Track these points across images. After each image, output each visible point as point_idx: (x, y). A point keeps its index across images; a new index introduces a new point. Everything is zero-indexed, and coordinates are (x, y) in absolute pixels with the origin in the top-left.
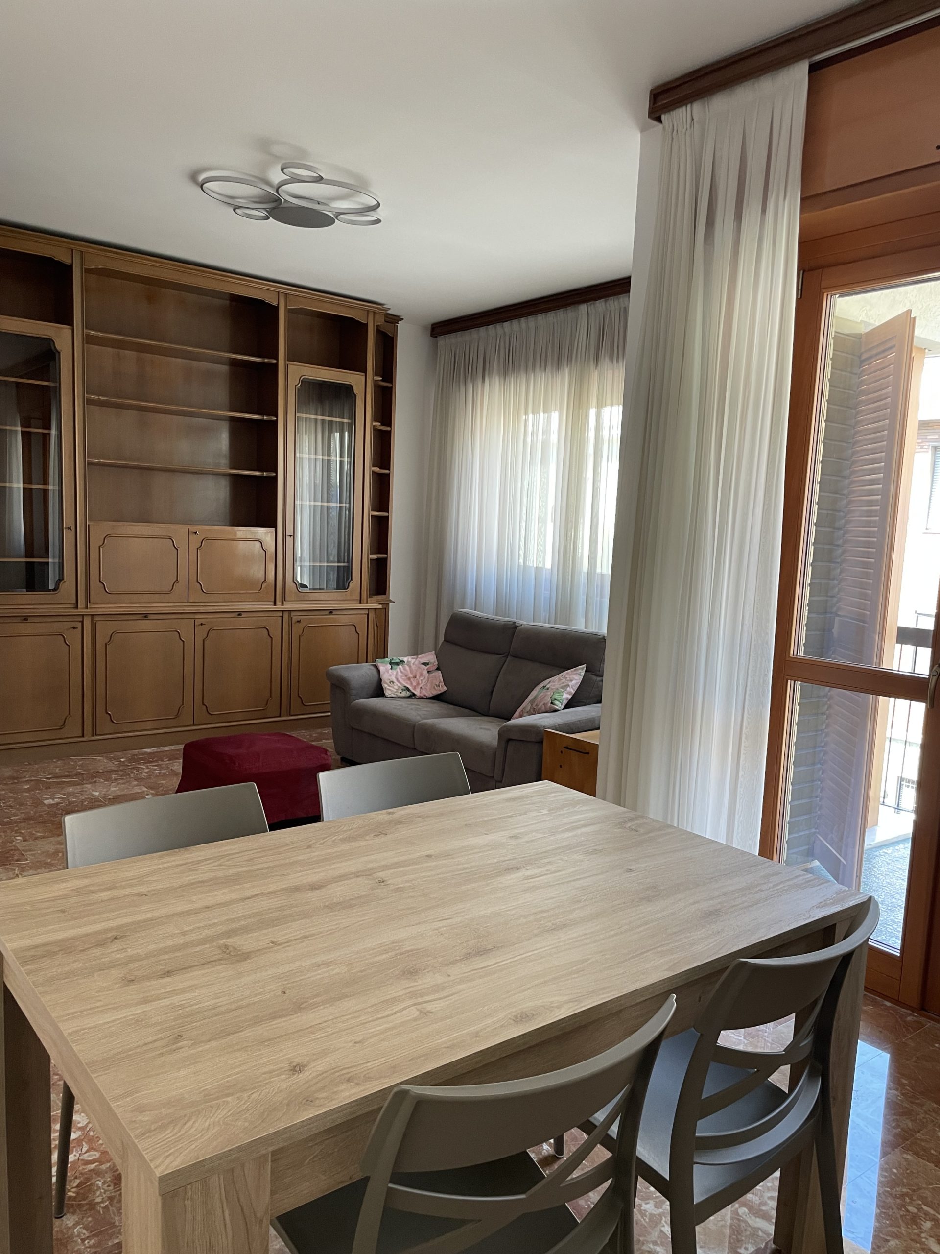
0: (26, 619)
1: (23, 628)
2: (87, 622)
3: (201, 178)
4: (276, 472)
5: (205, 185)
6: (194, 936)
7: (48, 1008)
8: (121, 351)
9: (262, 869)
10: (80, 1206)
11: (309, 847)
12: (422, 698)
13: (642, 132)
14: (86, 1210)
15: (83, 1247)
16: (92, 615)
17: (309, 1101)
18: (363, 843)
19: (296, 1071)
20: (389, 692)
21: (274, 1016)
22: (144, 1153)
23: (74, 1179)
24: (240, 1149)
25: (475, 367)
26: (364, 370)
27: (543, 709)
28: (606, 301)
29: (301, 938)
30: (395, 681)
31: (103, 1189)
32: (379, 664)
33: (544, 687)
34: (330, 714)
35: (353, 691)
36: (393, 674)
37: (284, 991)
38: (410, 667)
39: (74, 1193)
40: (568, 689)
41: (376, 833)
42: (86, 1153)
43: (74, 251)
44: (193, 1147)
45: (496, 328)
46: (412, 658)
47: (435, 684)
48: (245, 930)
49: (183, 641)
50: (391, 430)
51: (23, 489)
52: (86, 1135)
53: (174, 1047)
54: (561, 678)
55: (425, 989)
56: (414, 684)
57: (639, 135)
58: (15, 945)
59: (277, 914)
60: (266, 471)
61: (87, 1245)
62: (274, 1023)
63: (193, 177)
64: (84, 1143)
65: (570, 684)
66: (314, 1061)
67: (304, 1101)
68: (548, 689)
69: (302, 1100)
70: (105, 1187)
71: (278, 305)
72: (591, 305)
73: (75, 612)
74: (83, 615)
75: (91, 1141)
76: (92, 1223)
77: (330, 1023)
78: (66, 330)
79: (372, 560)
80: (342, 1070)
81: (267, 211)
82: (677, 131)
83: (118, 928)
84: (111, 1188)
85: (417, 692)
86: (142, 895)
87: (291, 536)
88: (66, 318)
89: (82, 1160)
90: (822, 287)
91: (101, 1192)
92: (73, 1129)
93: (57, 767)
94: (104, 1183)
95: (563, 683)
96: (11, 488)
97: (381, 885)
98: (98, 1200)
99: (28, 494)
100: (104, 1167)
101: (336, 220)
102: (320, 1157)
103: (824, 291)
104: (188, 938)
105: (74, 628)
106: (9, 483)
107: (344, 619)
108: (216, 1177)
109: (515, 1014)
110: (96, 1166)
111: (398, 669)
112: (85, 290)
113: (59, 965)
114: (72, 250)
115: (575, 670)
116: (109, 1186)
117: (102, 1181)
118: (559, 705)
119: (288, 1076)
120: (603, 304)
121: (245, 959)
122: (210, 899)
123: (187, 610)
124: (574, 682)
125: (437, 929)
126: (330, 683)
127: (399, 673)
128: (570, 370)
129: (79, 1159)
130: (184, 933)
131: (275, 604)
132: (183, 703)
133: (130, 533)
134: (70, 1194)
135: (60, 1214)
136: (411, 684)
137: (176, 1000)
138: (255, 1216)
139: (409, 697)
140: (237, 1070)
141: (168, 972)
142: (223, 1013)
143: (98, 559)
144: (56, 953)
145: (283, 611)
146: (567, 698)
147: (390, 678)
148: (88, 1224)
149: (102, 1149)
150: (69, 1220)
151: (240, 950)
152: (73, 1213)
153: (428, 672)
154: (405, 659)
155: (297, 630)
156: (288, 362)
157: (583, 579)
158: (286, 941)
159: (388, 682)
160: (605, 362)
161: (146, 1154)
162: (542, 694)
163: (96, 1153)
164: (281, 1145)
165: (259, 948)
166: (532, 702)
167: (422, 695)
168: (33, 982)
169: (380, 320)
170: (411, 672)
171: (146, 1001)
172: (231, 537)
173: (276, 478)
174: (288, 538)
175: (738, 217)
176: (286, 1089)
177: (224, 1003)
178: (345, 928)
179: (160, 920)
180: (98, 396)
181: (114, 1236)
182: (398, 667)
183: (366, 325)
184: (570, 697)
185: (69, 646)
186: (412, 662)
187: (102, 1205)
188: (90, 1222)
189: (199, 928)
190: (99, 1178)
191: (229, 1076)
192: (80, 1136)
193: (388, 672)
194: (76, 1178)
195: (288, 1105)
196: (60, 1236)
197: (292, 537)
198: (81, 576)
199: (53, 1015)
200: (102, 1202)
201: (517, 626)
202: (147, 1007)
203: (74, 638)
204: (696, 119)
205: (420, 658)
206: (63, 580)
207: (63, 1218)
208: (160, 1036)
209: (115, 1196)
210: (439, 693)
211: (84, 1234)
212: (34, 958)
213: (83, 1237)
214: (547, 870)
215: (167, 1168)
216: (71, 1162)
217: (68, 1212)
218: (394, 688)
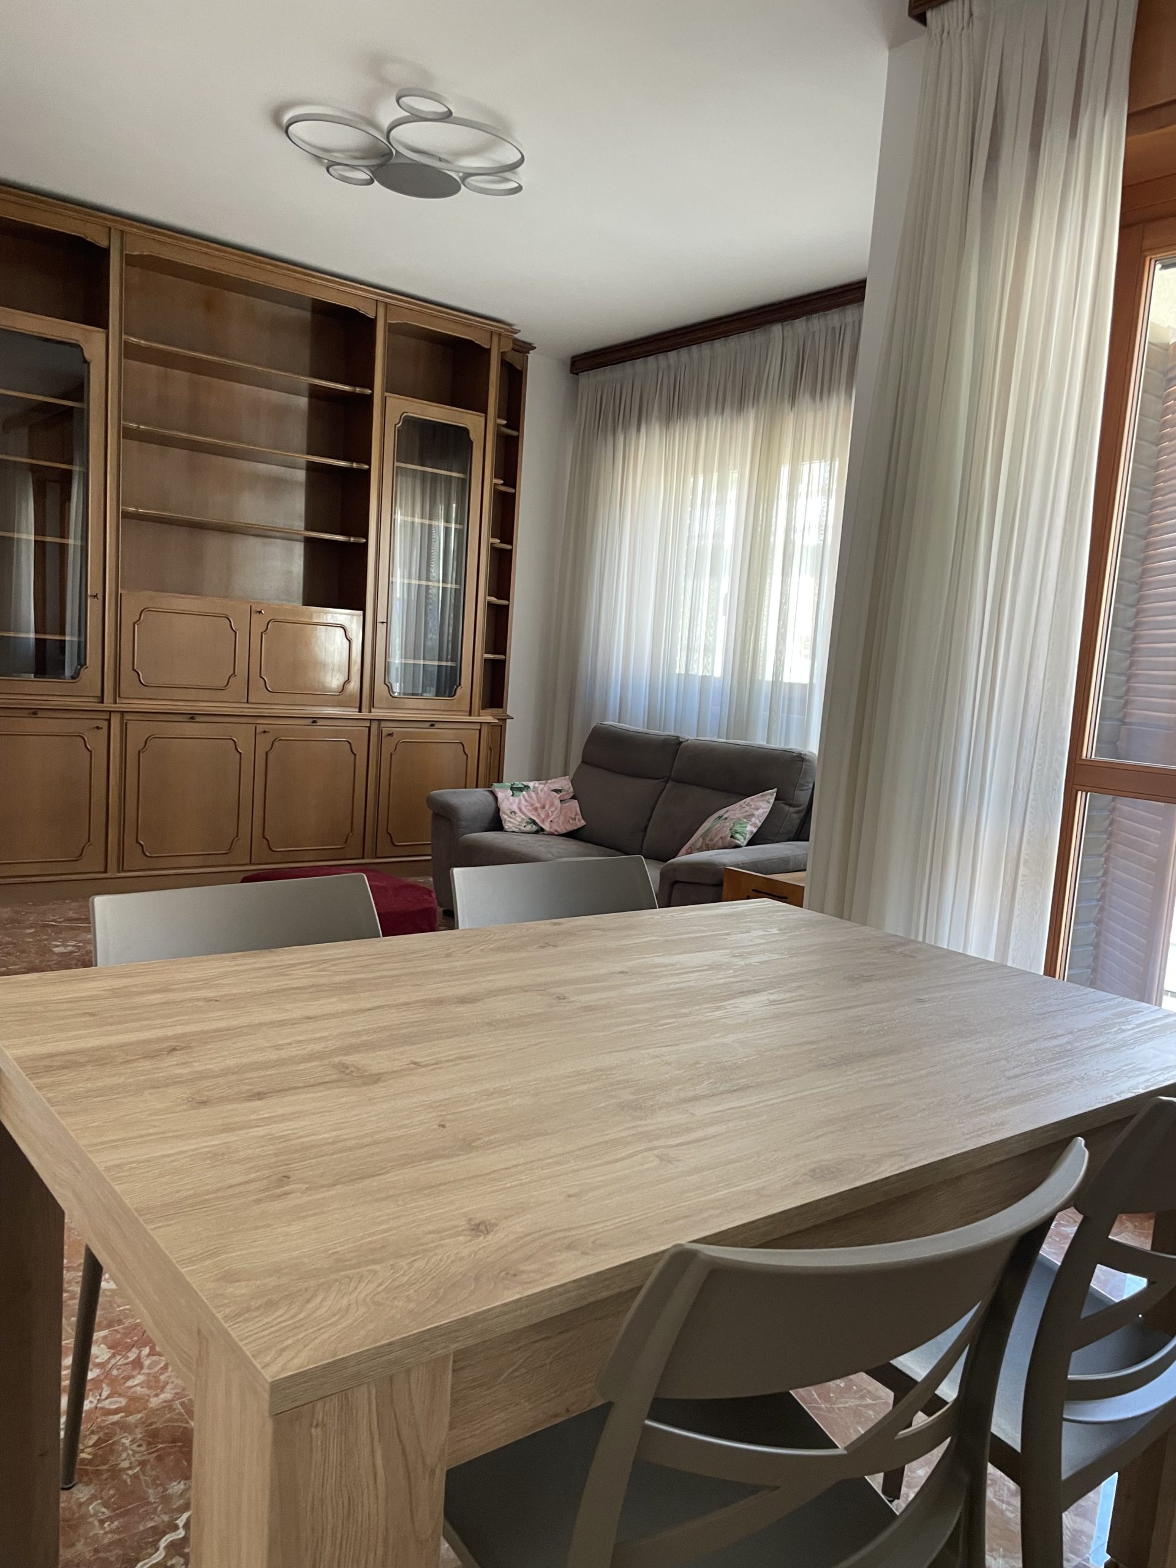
0: (34, 712)
1: (31, 724)
2: (115, 721)
3: (286, 117)
4: (367, 538)
5: (291, 128)
6: (294, 1051)
7: (72, 1134)
8: (169, 370)
9: (385, 977)
10: (98, 1473)
11: (448, 955)
12: (551, 834)
13: (891, 47)
14: (106, 1479)
15: (102, 1532)
16: (122, 713)
17: (510, 1274)
18: (524, 954)
19: (480, 1231)
20: (510, 825)
21: (432, 1156)
22: (241, 1344)
23: (89, 1435)
24: (404, 1343)
25: (628, 409)
26: (484, 410)
27: (720, 844)
28: (808, 320)
29: (456, 1059)
30: (517, 811)
31: (131, 1450)
32: (497, 789)
33: (720, 817)
34: (430, 858)
35: (463, 823)
36: (514, 802)
37: (442, 1123)
38: (537, 794)
39: (89, 1454)
40: (753, 819)
41: (540, 944)
42: (106, 1398)
43: (112, 229)
44: (326, 1336)
45: (657, 360)
46: (540, 784)
47: (571, 816)
48: (370, 1046)
49: (240, 753)
50: (515, 493)
51: (35, 541)
52: (108, 1374)
53: (278, 1191)
54: (744, 805)
55: (661, 1129)
56: (543, 816)
57: (887, 53)
58: (19, 1052)
59: (415, 1029)
60: (354, 536)
61: (107, 1529)
62: (434, 1164)
63: (276, 116)
64: (104, 1385)
65: (756, 813)
66: (506, 1218)
67: (503, 1274)
68: (726, 818)
69: (499, 1273)
70: (134, 1447)
71: (376, 317)
72: (787, 325)
73: (100, 707)
74: (110, 712)
75: (113, 1382)
76: (116, 1497)
77: (520, 1168)
78: (98, 334)
79: (486, 660)
80: (556, 1232)
81: (372, 172)
82: (949, 32)
83: (176, 1037)
84: (142, 1449)
85: (546, 827)
86: (211, 1000)
87: (383, 623)
88: (99, 320)
89: (102, 1408)
90: (1143, 248)
91: (128, 1454)
92: (90, 1366)
93: (70, 909)
94: (133, 1441)
95: (747, 811)
96: (19, 540)
97: (561, 1002)
98: (125, 1464)
99: (40, 546)
100: (132, 1419)
101: (463, 186)
102: (524, 1370)
103: (1146, 253)
104: (284, 1054)
105: (98, 728)
106: (18, 532)
107: (447, 735)
108: (364, 1388)
109: (812, 1167)
110: (122, 1417)
111: (521, 797)
112: (125, 286)
113: (88, 1079)
114: (110, 228)
115: (762, 796)
116: (139, 1446)
117: (130, 1439)
118: (742, 840)
119: (469, 1238)
120: (804, 323)
121: (376, 1082)
122: (312, 1009)
123: (247, 712)
124: (760, 811)
125: (657, 1057)
126: (431, 812)
127: (523, 802)
128: (757, 412)
129: (96, 1408)
130: (277, 1047)
131: (360, 711)
132: (238, 833)
133: (175, 607)
134: (83, 1455)
135: (69, 1483)
136: (539, 815)
137: (276, 1129)
138: (424, 1462)
139: (536, 832)
140: (384, 1227)
141: (259, 1094)
142: (350, 1149)
143: (132, 639)
144: (83, 1065)
145: (371, 720)
146: (751, 832)
147: (511, 807)
148: (110, 1499)
149: (129, 1394)
150: (82, 1493)
151: (366, 1071)
152: (87, 1484)
153: (561, 801)
154: (531, 784)
155: (388, 745)
156: (387, 394)
157: (765, 690)
158: (433, 1062)
159: (508, 812)
160: (804, 400)
161: (246, 1345)
162: (718, 825)
163: (121, 1399)
164: (471, 1342)
165: (395, 1069)
166: (704, 836)
167: (552, 830)
168: (49, 1100)
169: (507, 347)
170: (539, 800)
171: (228, 1129)
172: (306, 620)
173: (366, 545)
174: (379, 625)
175: (1035, 146)
176: (470, 1255)
177: (352, 1135)
178: (520, 1049)
179: (239, 1030)
180: (136, 423)
181: (148, 1517)
182: (521, 794)
183: (488, 351)
184: (755, 830)
185: (91, 751)
186: (540, 788)
187: (130, 1472)
188: (113, 1496)
189: (300, 1042)
190: (126, 1434)
191: (373, 1234)
192: (98, 1376)
193: (508, 800)
194: (93, 1432)
195: (477, 1279)
196: (67, 1514)
197: (385, 624)
198: (109, 664)
199: (81, 1143)
200: (130, 1468)
201: (682, 742)
202: (230, 1137)
203: (98, 742)
204: (975, 14)
205: (549, 783)
206: (85, 664)
207: (72, 1490)
208: (252, 1176)
209: (149, 1460)
210: (575, 828)
211: (103, 1513)
212: (49, 1069)
213: (102, 1518)
214: (800, 996)
215: (284, 1368)
216: (86, 1411)
217: (80, 1481)
218: (516, 820)
